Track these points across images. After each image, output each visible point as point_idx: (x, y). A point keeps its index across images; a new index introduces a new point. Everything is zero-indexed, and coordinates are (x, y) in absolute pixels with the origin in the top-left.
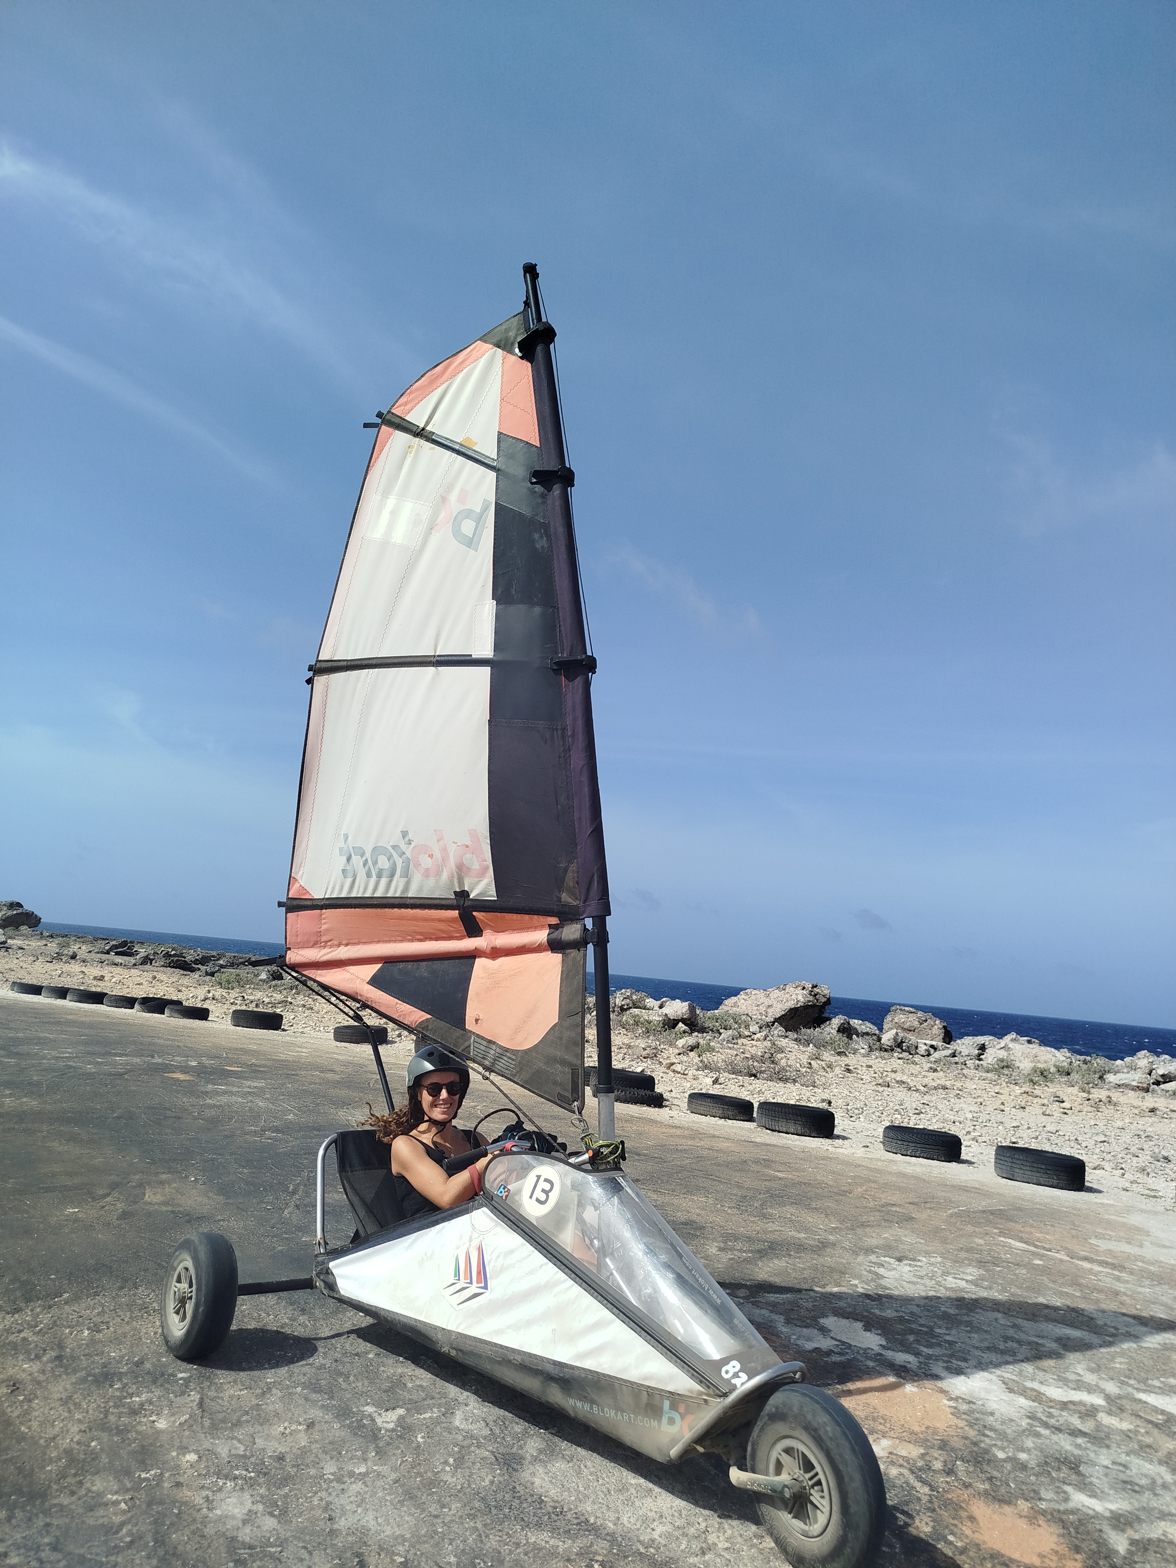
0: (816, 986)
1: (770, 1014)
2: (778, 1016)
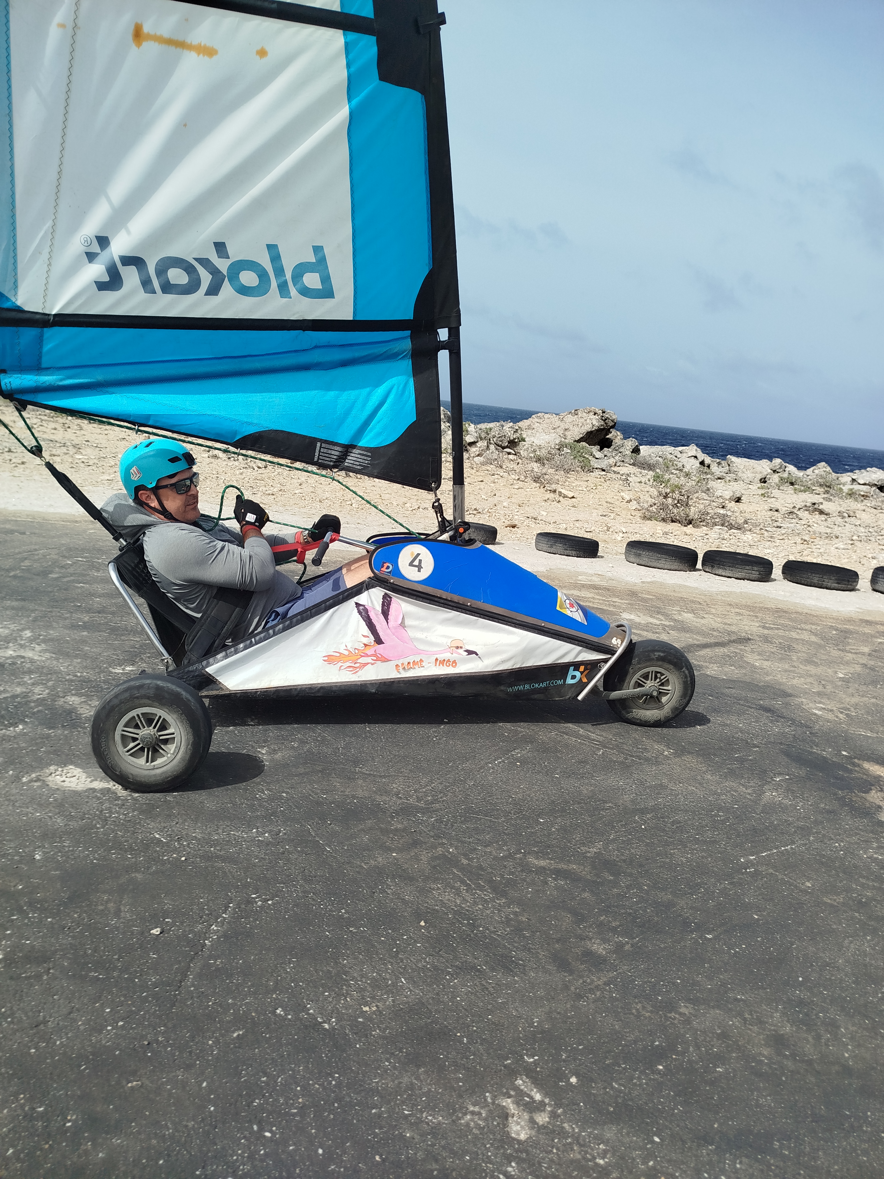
0: (604, 412)
1: (569, 437)
2: (577, 438)
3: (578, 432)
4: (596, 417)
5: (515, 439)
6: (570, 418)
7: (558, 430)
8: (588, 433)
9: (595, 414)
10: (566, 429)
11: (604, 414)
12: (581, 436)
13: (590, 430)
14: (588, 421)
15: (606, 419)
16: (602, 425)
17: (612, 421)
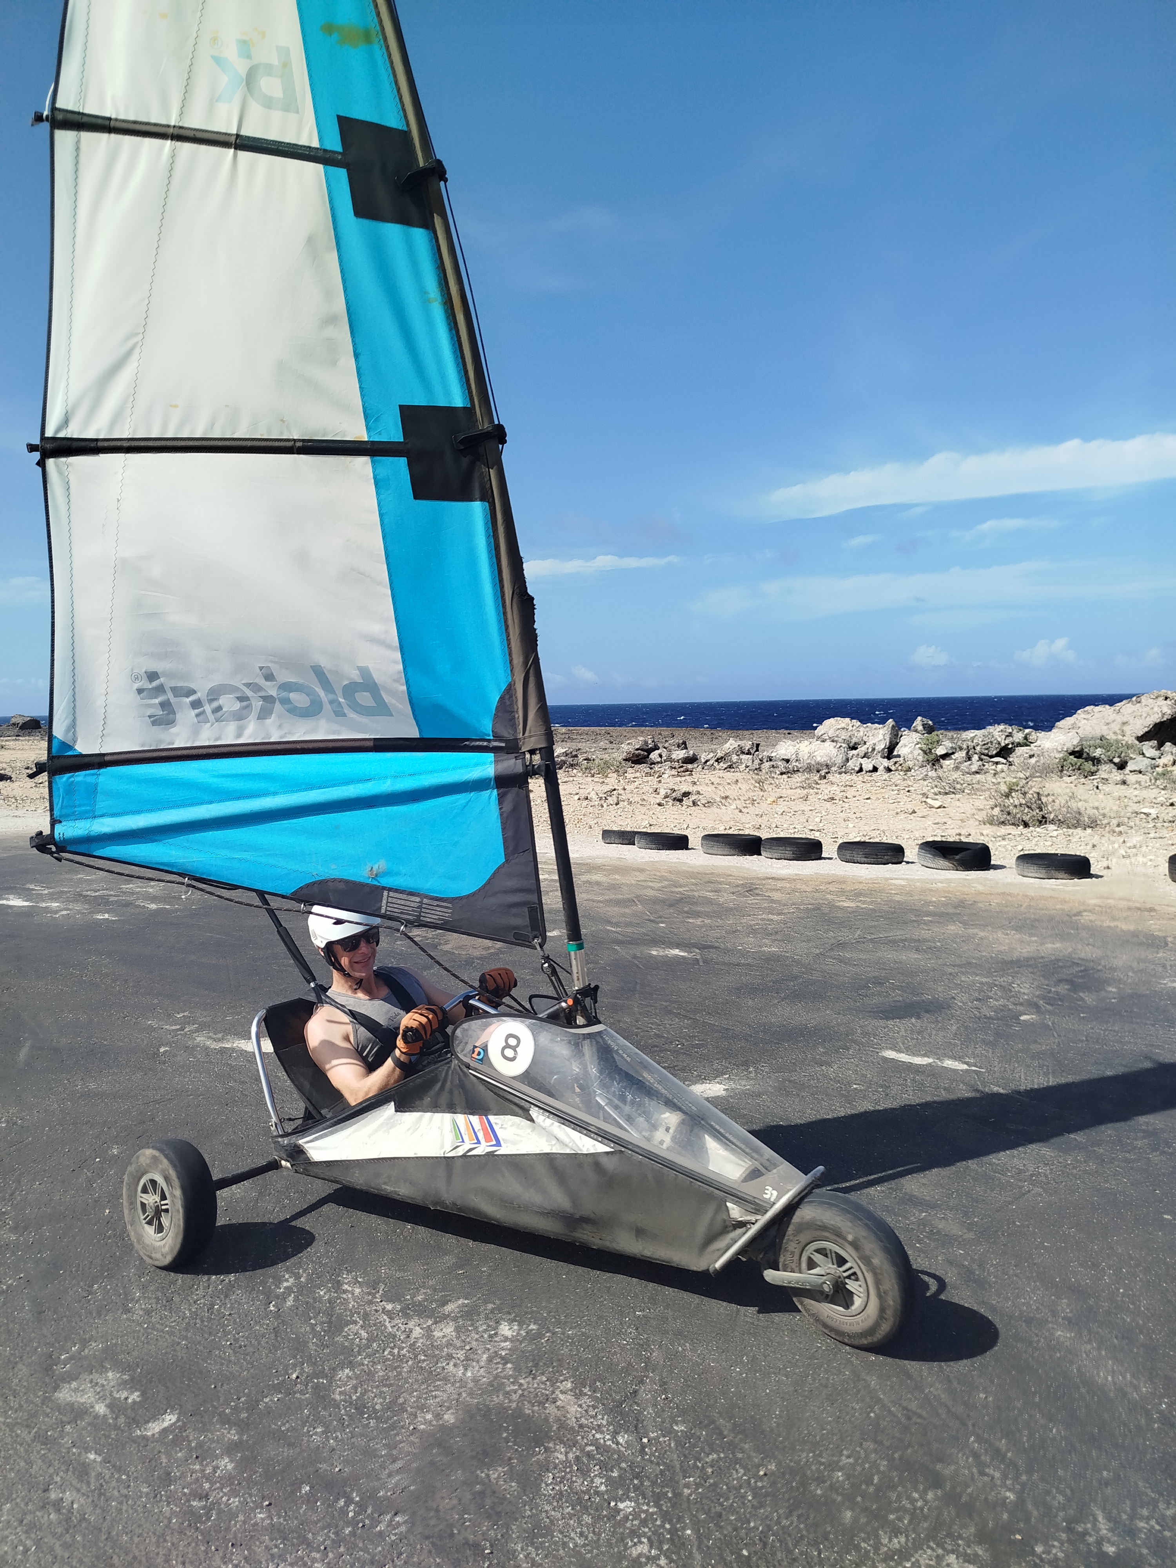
1: (1128, 733)
2: (1140, 734)
3: (1141, 726)
4: (1168, 702)
5: (1008, 744)
7: (1113, 726)
8: (1156, 725)
10: (1125, 723)
12: (1146, 729)
13: (1158, 721)
14: (1156, 709)
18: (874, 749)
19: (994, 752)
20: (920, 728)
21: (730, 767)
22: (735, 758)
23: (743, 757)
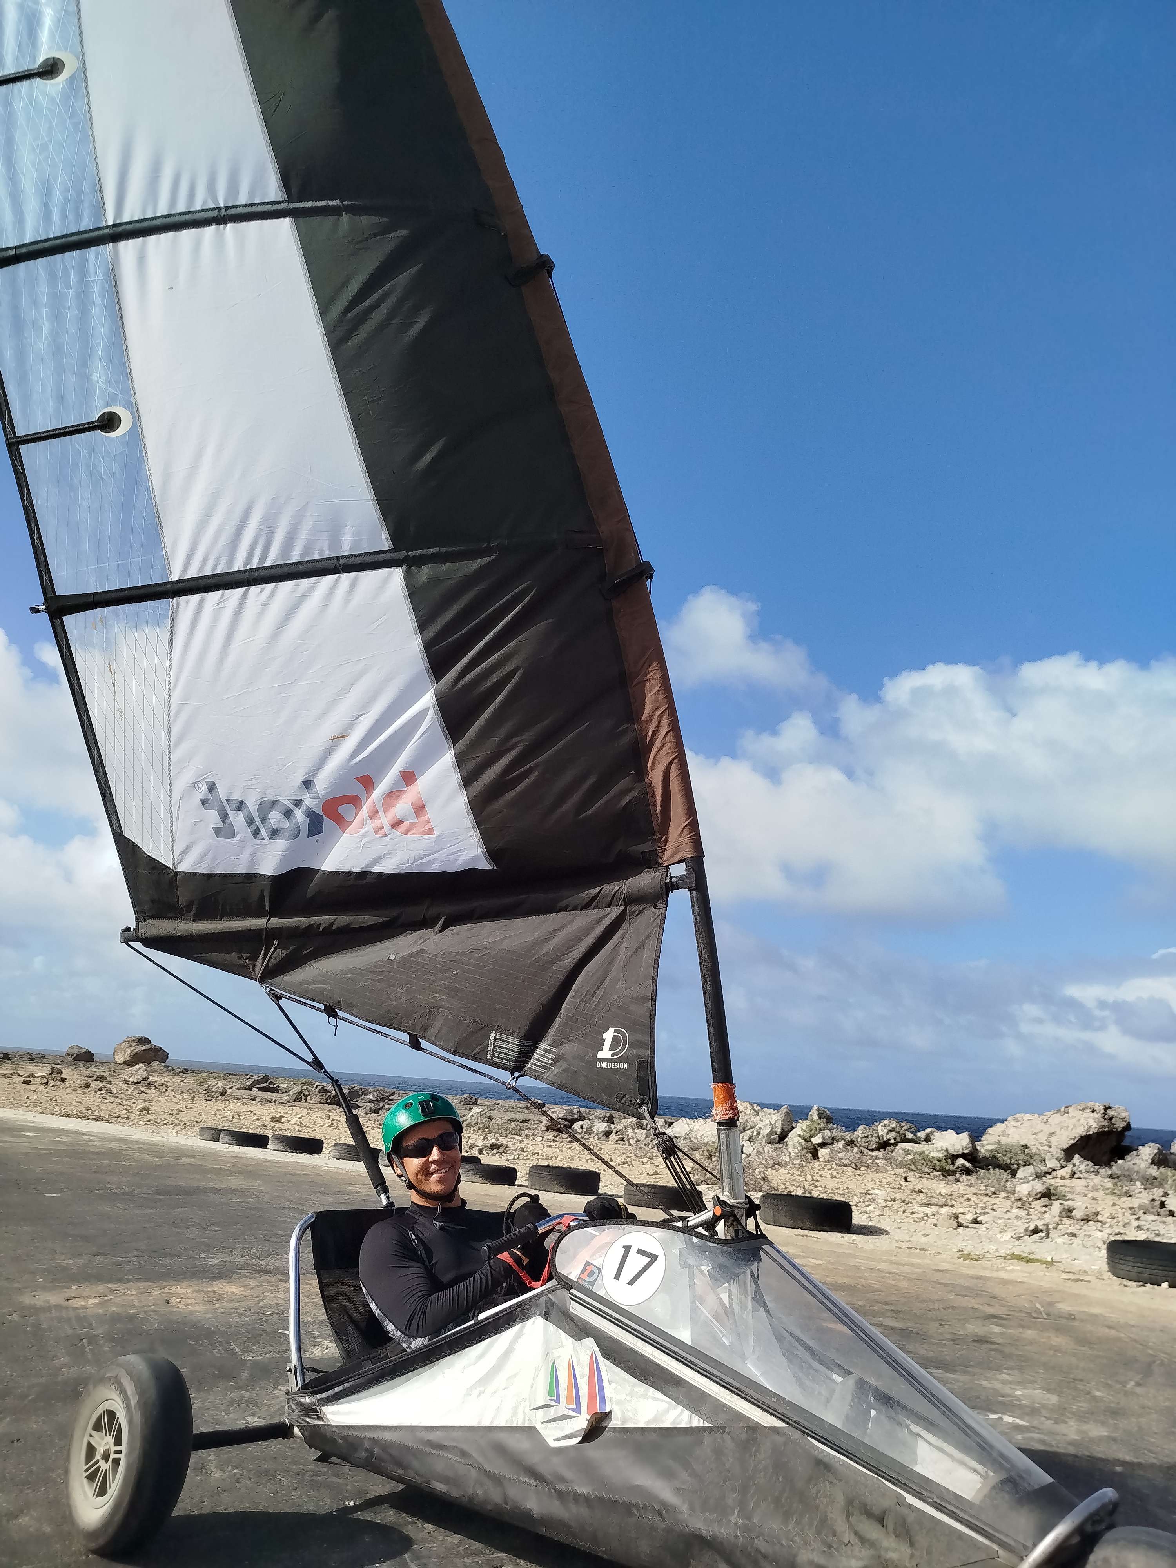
0: (1109, 1108)
1: (1054, 1144)
2: (1066, 1146)
3: (1066, 1138)
4: (1095, 1115)
6: (1056, 1119)
7: (1040, 1136)
8: (1082, 1138)
9: (1093, 1111)
10: (1051, 1134)
11: (1108, 1111)
12: (1072, 1142)
13: (1084, 1134)
14: (1082, 1121)
15: (1111, 1119)
16: (1104, 1127)
17: (1123, 1119)
18: (758, 1133)
19: (874, 1146)
20: (816, 1117)
21: (623, 1140)
22: (630, 1131)
23: (639, 1131)
